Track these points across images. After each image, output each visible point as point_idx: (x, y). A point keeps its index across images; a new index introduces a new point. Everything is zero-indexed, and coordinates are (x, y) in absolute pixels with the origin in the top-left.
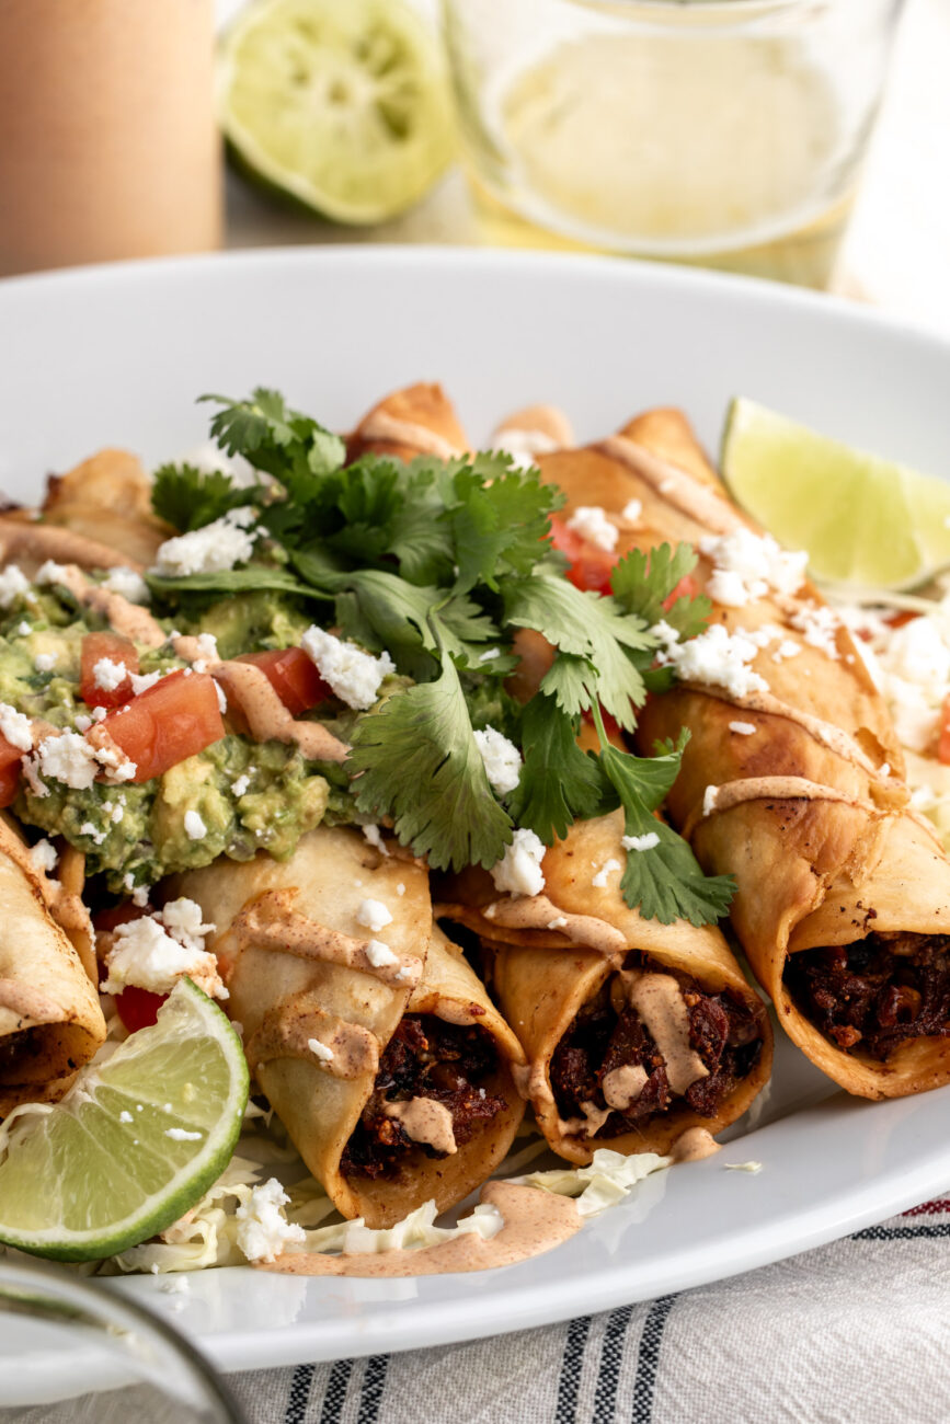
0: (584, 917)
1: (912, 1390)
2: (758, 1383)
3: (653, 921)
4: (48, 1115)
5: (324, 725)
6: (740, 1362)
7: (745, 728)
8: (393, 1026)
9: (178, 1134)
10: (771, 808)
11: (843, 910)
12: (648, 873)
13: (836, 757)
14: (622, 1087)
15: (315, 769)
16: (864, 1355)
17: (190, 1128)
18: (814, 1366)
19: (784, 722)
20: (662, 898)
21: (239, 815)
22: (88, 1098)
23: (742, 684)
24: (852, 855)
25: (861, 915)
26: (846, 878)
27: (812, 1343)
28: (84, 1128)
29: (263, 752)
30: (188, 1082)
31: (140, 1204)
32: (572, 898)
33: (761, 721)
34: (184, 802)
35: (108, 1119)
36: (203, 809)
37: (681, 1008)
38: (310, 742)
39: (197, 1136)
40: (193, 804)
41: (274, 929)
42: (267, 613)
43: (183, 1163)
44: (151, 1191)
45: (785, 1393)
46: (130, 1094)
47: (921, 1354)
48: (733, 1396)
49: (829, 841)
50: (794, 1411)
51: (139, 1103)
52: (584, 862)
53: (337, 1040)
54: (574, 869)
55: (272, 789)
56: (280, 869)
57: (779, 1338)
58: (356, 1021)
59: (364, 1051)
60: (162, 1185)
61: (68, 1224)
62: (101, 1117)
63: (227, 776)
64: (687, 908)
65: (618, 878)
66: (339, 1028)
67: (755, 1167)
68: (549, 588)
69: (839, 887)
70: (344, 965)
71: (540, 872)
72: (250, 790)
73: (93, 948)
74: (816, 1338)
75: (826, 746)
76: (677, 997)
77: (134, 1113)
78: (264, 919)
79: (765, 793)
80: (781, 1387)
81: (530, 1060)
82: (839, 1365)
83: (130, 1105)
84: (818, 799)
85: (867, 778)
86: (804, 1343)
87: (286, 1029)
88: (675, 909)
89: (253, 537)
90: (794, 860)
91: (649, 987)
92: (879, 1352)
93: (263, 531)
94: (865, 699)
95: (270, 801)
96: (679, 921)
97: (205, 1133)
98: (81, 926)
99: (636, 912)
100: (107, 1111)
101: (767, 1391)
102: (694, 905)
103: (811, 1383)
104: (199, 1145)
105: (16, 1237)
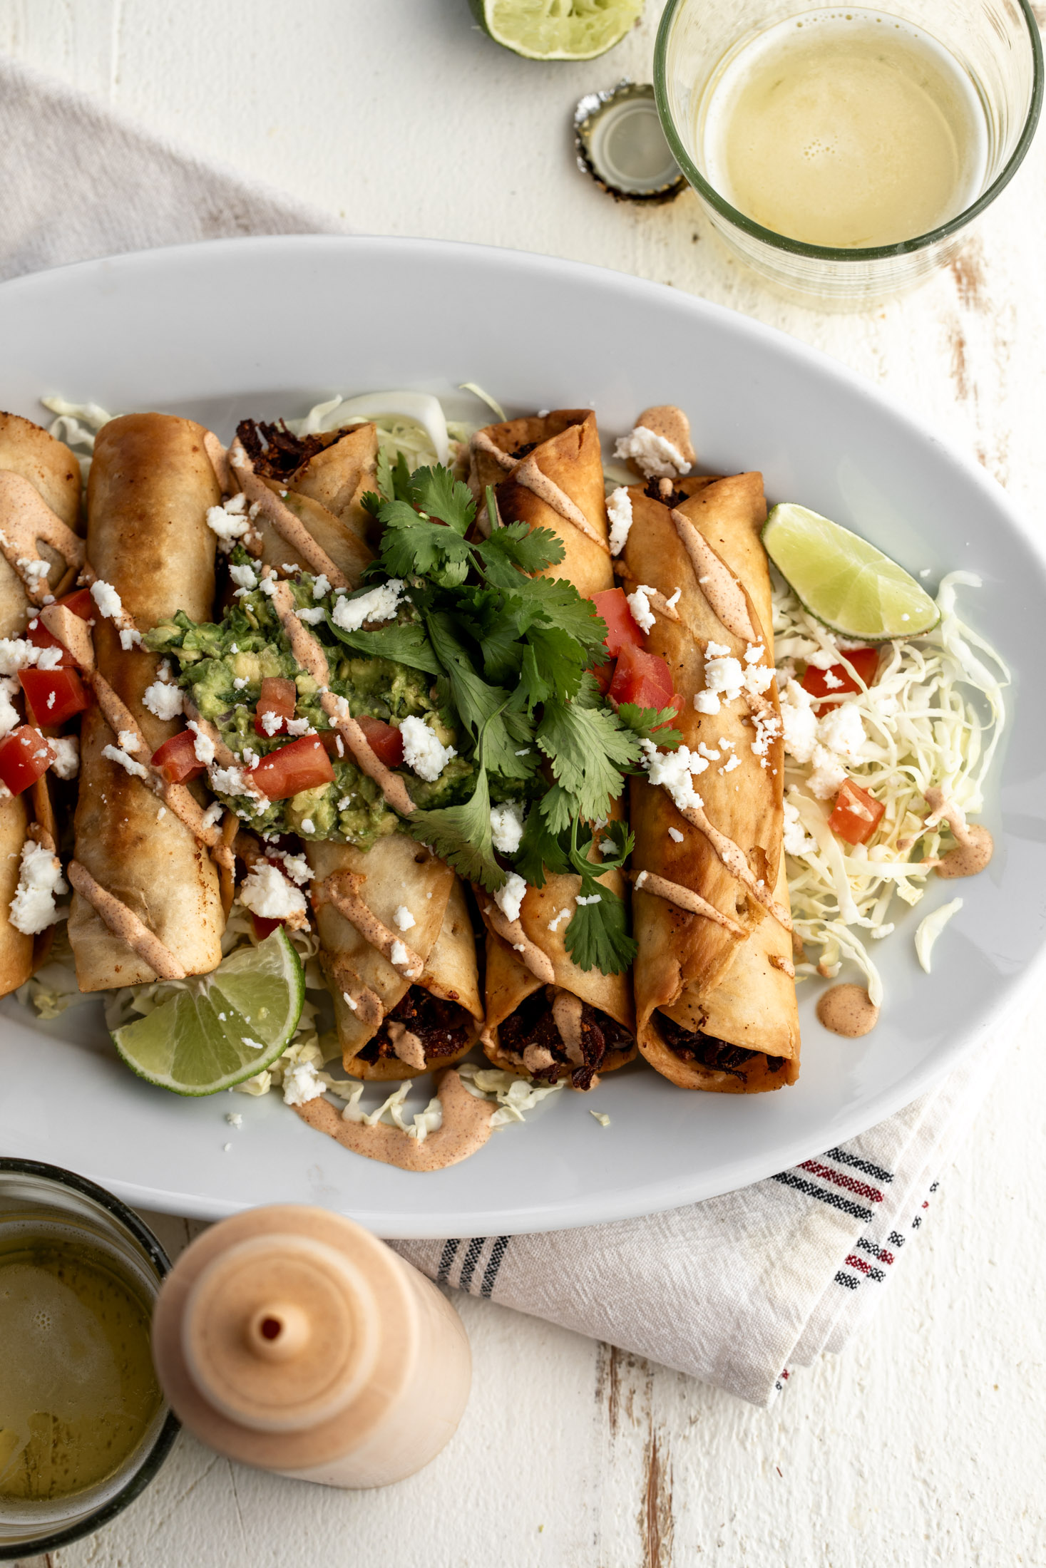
0: (537, 948)
1: (650, 1304)
2: (565, 1270)
3: (578, 966)
4: (180, 990)
5: (404, 779)
6: (558, 1252)
7: (678, 836)
8: (395, 1004)
9: (249, 1042)
10: (671, 911)
11: (690, 1006)
12: (586, 923)
13: (728, 874)
14: (534, 1061)
15: (390, 809)
16: (630, 1274)
17: (257, 1039)
18: (600, 1271)
19: (703, 837)
20: (589, 948)
21: (339, 823)
22: (204, 993)
23: (687, 798)
24: (707, 971)
25: (699, 1016)
26: (698, 984)
27: (603, 1256)
28: (198, 1012)
29: (363, 783)
30: (264, 1006)
31: (219, 1077)
32: (535, 931)
33: (690, 832)
34: (304, 812)
35: (213, 1012)
36: (315, 818)
37: (578, 1030)
38: (391, 793)
39: (260, 1046)
40: (309, 814)
41: (345, 903)
42: (393, 671)
43: (249, 1060)
44: (227, 1073)
45: (579, 1281)
46: (229, 999)
47: (662, 1286)
48: (549, 1271)
49: (697, 952)
50: (581, 1292)
51: (233, 1009)
52: (550, 903)
53: (361, 997)
54: (542, 907)
55: (362, 812)
56: (360, 856)
57: (585, 1243)
58: (374, 990)
59: (375, 1014)
60: (232, 1071)
61: (174, 1076)
62: (210, 1008)
63: (338, 790)
64: (603, 960)
65: (566, 924)
66: (364, 991)
67: (606, 1121)
68: (570, 717)
69: (692, 989)
70: (376, 949)
71: (519, 906)
72: (350, 808)
73: (233, 881)
74: (606, 1252)
75: (724, 864)
76: (577, 1022)
77: (228, 1016)
78: (341, 891)
79: (671, 899)
80: (577, 1276)
81: (485, 1019)
82: (614, 1275)
83: (227, 1008)
84: (701, 916)
85: (746, 889)
86: (598, 1254)
87: (336, 972)
88: (594, 958)
89: (401, 601)
90: (671, 959)
91: (564, 1007)
92: (640, 1277)
93: (408, 599)
94: (771, 812)
95: (359, 822)
96: (594, 968)
97: (265, 1046)
98: (227, 867)
99: (569, 954)
100: (214, 1008)
101: (569, 1277)
102: (608, 956)
103: (595, 1279)
104: (260, 1053)
105: (143, 1073)
